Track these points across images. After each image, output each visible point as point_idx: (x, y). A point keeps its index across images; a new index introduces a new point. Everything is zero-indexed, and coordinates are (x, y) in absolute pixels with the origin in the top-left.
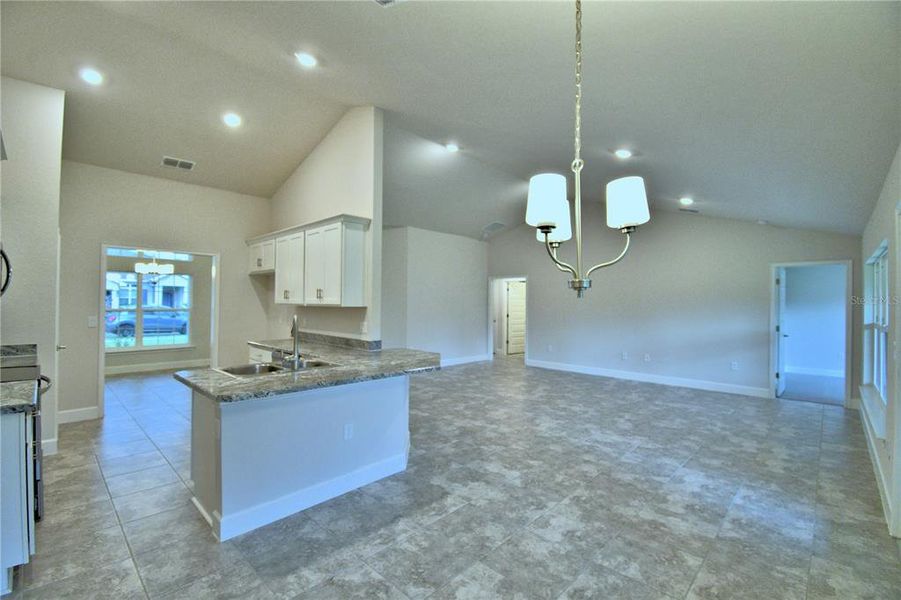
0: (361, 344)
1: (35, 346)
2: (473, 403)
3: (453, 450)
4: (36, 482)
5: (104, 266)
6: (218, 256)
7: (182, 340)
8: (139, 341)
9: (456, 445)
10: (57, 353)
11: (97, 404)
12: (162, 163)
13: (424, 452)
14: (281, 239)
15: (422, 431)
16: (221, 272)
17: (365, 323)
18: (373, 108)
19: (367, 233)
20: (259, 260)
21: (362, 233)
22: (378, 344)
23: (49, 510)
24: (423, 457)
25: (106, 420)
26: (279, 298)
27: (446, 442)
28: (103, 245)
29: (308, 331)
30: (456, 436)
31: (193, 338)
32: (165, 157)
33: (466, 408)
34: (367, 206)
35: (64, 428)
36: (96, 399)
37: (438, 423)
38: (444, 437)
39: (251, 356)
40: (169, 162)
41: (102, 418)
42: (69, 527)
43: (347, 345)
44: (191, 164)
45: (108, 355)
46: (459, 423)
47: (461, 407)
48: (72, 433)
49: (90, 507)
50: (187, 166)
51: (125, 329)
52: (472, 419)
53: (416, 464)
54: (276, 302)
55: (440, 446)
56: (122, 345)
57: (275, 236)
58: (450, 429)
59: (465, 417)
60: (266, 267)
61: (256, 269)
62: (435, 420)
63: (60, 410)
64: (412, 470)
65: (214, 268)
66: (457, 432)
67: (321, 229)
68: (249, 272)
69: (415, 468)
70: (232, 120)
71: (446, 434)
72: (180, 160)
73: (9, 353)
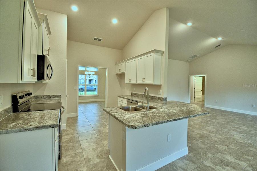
0: (159, 99)
1: (61, 95)
4: (59, 146)
5: (78, 73)
6: (108, 68)
7: (95, 93)
8: (85, 93)
10: (66, 97)
11: (76, 112)
12: (93, 40)
14: (128, 62)
16: (109, 74)
17: (161, 91)
18: (165, 8)
19: (162, 57)
20: (120, 69)
21: (160, 57)
22: (166, 99)
23: (63, 154)
25: (79, 117)
26: (127, 81)
28: (78, 66)
29: (136, 93)
31: (99, 93)
32: (94, 37)
34: (163, 47)
35: (68, 119)
36: (76, 111)
39: (118, 100)
40: (95, 39)
41: (78, 116)
42: (70, 164)
43: (153, 98)
45: (79, 97)
48: (70, 121)
49: (76, 154)
50: (100, 40)
51: (82, 90)
54: (126, 83)
56: (81, 94)
57: (125, 61)
60: (122, 71)
61: (118, 72)
63: (67, 113)
65: (106, 73)
67: (144, 57)
68: (116, 74)
70: (115, 21)
72: (98, 38)
73: (53, 98)
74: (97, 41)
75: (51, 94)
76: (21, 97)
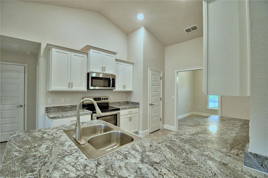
1: (139, 103)
11: (174, 126)
50: (195, 28)
74: (192, 31)
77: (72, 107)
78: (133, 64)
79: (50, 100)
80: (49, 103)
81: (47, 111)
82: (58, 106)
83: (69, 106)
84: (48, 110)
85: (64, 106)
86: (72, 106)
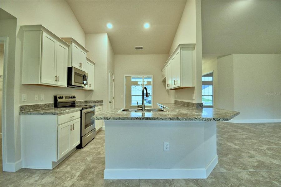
0: (193, 104)
1: (102, 101)
2: (275, 146)
3: (247, 176)
6: (152, 76)
9: (252, 174)
10: (110, 103)
12: (135, 49)
13: (225, 171)
15: (230, 156)
16: (154, 81)
17: (194, 95)
19: (194, 51)
20: (163, 75)
21: (191, 51)
22: (201, 105)
24: (222, 174)
26: (167, 87)
27: (244, 169)
30: (253, 167)
32: (135, 47)
33: (268, 149)
37: (243, 154)
38: (244, 164)
40: (137, 48)
44: (142, 47)
46: (260, 158)
47: (265, 147)
50: (141, 48)
52: (271, 157)
53: (215, 177)
55: (237, 170)
57: (166, 65)
58: (250, 160)
59: (265, 154)
62: (242, 152)
64: (210, 181)
66: (256, 164)
67: (175, 55)
68: (162, 81)
69: (214, 180)
71: (246, 163)
72: (139, 47)
73: (98, 103)
74: (139, 49)
75: (96, 100)
76: (60, 98)
77: (46, 106)
78: (94, 64)
79: (24, 97)
80: (24, 101)
81: (23, 111)
82: (33, 105)
83: (43, 105)
84: (23, 109)
85: (39, 105)
86: (45, 104)
